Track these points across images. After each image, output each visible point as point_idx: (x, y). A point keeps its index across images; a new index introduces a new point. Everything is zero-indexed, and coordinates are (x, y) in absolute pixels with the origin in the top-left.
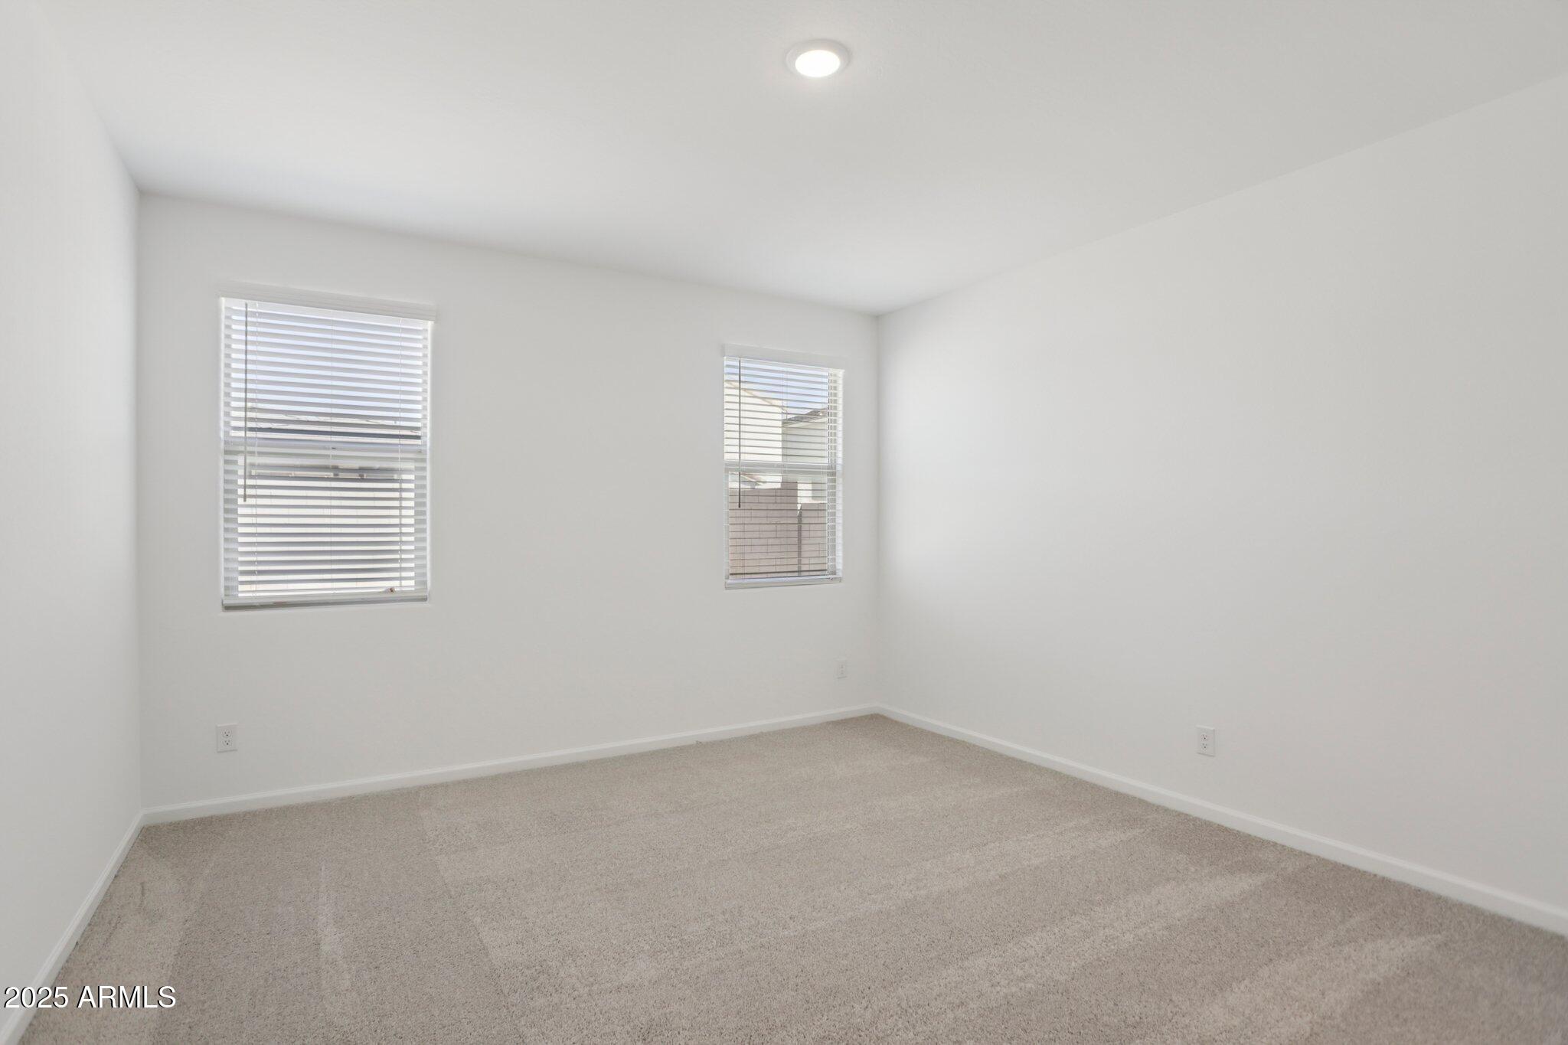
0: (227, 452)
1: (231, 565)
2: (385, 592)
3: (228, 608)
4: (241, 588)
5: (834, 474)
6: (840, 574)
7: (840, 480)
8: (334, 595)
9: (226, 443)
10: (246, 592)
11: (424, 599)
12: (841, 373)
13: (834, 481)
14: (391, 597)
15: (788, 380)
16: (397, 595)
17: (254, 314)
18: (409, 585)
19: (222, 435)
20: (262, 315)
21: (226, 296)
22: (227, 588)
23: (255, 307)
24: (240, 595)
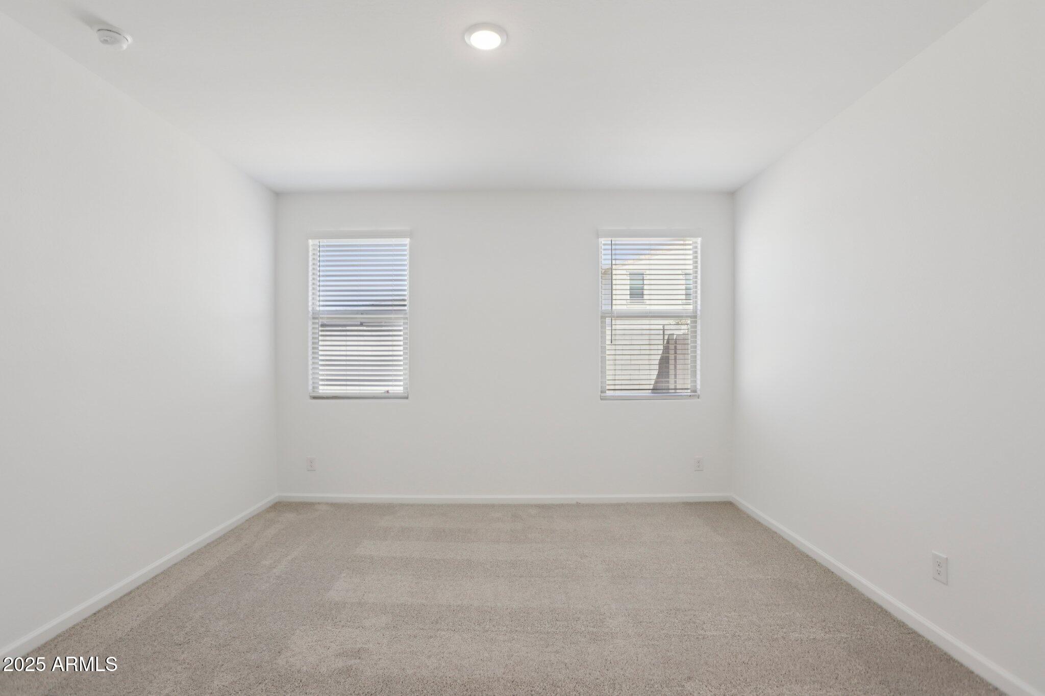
0: (314, 318)
1: (316, 376)
2: (384, 393)
3: (315, 398)
4: (321, 387)
5: (695, 317)
6: (699, 392)
7: (699, 322)
8: (359, 393)
9: (313, 313)
10: (323, 390)
11: (407, 398)
12: (699, 240)
13: (696, 322)
14: (387, 396)
15: (651, 250)
16: (390, 395)
17: (323, 246)
18: (399, 389)
19: (310, 309)
20: (328, 246)
21: (312, 239)
22: (314, 388)
23: (324, 242)
24: (320, 391)
